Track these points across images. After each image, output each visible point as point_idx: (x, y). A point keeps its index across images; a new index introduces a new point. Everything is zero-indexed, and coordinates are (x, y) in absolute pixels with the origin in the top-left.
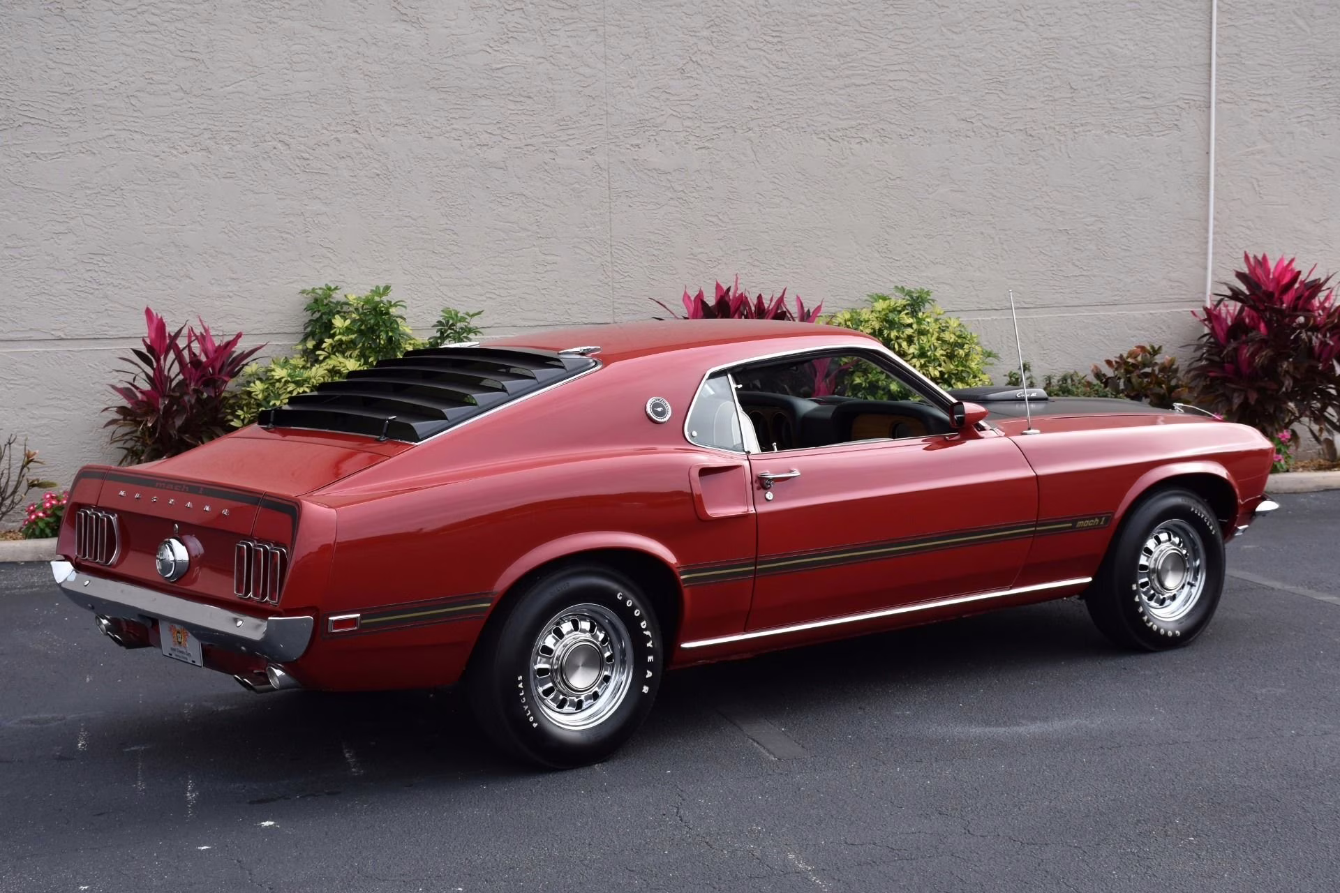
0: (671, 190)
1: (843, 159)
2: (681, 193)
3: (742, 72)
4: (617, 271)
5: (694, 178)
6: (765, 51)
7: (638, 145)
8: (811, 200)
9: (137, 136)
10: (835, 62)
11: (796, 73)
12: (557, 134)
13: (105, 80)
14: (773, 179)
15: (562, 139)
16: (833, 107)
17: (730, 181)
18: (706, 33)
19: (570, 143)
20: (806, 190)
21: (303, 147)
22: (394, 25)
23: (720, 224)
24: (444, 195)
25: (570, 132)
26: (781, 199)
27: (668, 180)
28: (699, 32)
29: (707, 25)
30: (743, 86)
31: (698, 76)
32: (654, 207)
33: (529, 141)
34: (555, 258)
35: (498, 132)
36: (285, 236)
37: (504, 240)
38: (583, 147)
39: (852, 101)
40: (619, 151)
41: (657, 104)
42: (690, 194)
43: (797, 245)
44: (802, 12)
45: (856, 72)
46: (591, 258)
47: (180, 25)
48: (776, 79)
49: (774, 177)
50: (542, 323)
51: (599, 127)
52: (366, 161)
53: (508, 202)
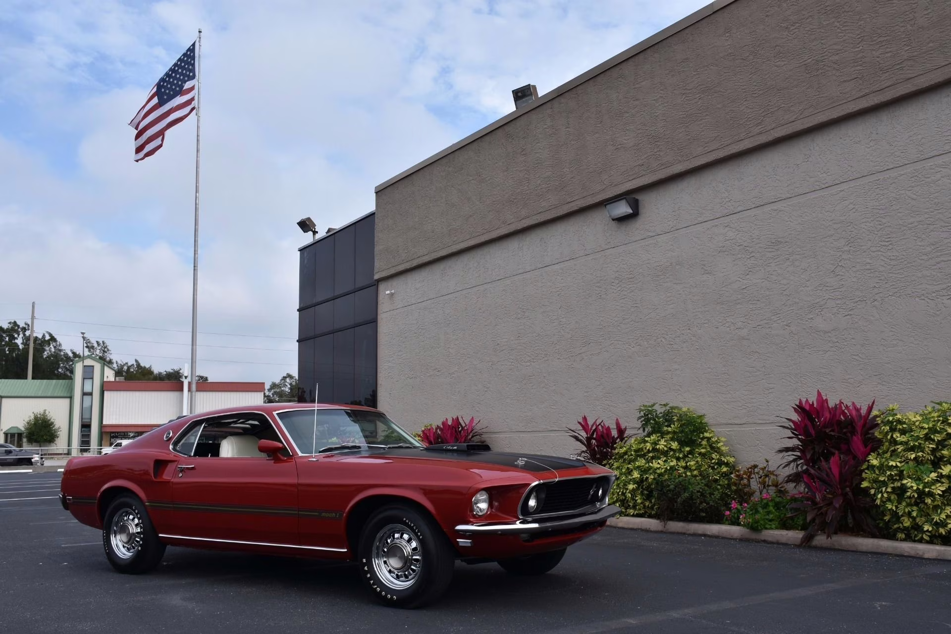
0: (831, 342)
1: (938, 311)
2: (837, 344)
3: (868, 267)
4: (804, 391)
5: (843, 333)
6: (882, 252)
7: (812, 318)
8: (917, 340)
9: (620, 343)
10: (929, 249)
11: (903, 260)
12: (772, 318)
13: (611, 321)
14: (892, 329)
15: (774, 320)
16: (928, 278)
17: (865, 333)
18: (846, 248)
19: (778, 322)
20: (914, 334)
21: (670, 340)
22: (703, 276)
23: (861, 360)
24: (724, 356)
25: (778, 316)
26: (898, 341)
27: (829, 336)
28: (842, 248)
29: (847, 244)
30: (869, 275)
31: (843, 274)
32: (823, 353)
33: (759, 323)
34: (773, 385)
35: (746, 320)
36: (665, 381)
37: (749, 377)
38: (785, 323)
39: (941, 272)
40: (802, 323)
41: (821, 294)
42: (842, 343)
43: (910, 370)
44: (903, 223)
45: (945, 253)
46: (790, 384)
47: (632, 294)
48: (889, 267)
49: (892, 328)
50: (768, 422)
51: (791, 311)
52: (693, 343)
53: (751, 356)
